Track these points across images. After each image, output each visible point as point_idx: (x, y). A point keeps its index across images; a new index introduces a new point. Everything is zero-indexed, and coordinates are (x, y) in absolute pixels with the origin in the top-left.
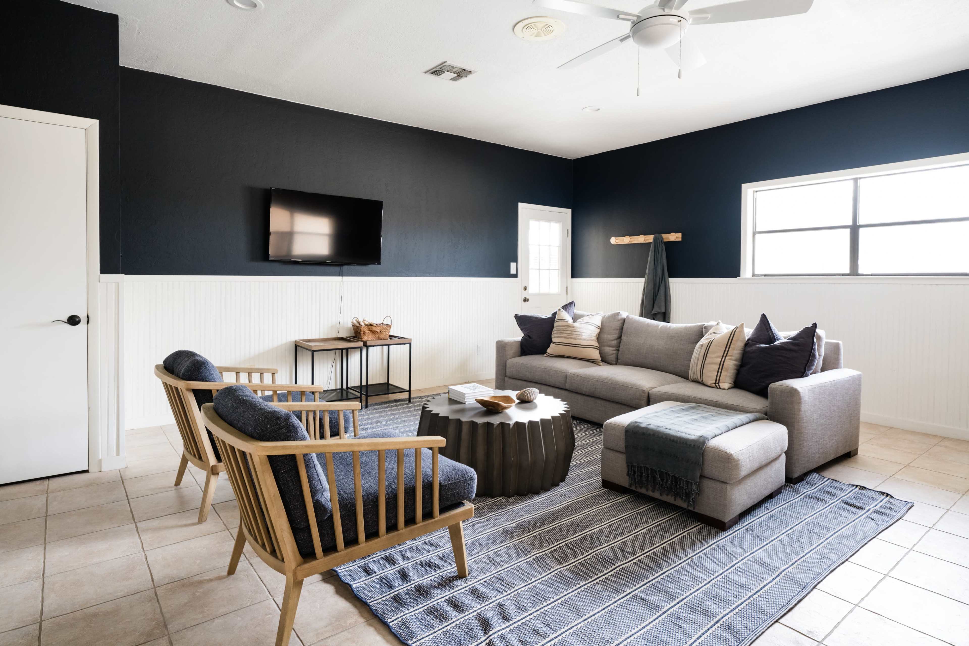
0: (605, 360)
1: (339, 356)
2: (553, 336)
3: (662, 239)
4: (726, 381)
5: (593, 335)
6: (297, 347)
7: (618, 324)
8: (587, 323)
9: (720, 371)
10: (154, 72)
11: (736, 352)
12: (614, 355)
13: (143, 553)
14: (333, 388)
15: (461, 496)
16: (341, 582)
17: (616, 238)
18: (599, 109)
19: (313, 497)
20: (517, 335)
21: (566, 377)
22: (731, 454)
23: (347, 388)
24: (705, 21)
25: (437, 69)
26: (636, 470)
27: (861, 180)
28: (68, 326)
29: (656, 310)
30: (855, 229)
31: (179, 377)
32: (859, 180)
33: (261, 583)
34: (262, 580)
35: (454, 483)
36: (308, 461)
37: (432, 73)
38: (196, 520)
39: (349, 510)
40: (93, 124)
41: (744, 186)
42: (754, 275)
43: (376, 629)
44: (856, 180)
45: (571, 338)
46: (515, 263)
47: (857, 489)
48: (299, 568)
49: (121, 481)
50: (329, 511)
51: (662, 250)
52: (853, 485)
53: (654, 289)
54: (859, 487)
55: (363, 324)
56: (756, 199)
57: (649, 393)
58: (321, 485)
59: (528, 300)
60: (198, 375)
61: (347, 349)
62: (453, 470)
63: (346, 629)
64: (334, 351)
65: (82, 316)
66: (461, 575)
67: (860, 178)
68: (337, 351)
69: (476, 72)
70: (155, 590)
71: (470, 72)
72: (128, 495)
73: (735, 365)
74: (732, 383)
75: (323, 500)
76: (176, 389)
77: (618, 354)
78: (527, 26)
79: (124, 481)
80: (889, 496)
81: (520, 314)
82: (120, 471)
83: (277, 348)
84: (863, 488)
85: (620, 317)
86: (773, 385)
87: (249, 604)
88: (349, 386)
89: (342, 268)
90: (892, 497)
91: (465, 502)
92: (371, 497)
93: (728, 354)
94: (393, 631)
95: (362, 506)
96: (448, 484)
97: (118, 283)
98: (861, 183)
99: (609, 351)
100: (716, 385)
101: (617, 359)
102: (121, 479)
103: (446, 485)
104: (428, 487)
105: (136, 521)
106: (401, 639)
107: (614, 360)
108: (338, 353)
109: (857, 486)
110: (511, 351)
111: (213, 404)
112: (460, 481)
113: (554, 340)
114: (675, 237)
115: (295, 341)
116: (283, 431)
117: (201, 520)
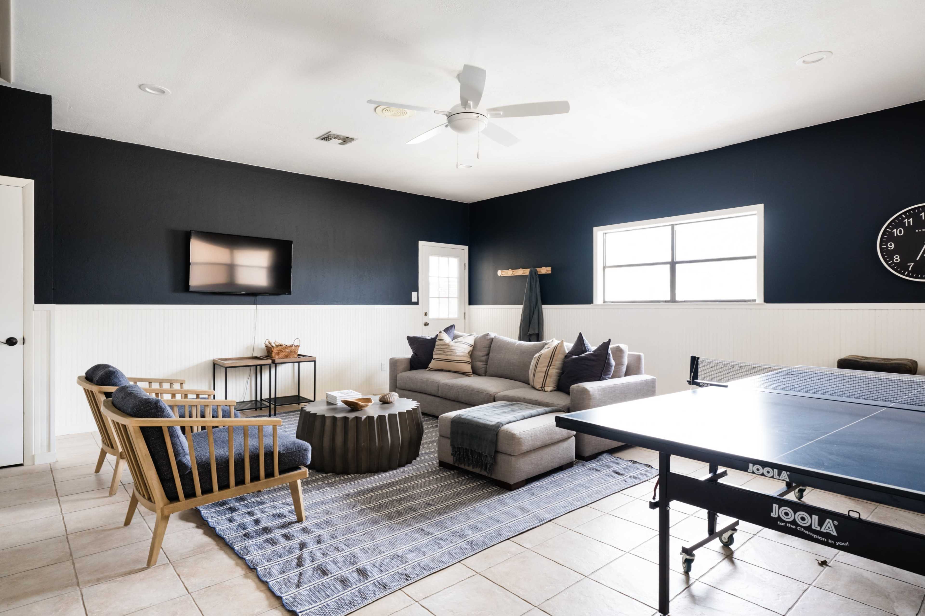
0: (475, 372)
1: (254, 372)
2: (434, 353)
3: (536, 272)
4: (550, 386)
5: (466, 352)
6: (215, 365)
7: (487, 343)
8: (461, 342)
9: (545, 377)
10: (87, 134)
11: (558, 362)
12: (484, 368)
13: (61, 515)
14: (249, 399)
15: (296, 462)
16: (209, 528)
17: (513, 270)
18: (471, 167)
19: (176, 458)
20: (408, 353)
21: (438, 387)
22: (515, 434)
23: (261, 400)
24: (498, 116)
25: (325, 136)
26: (457, 450)
27: (677, 226)
28: (6, 346)
29: (531, 331)
30: (673, 264)
31: (95, 384)
32: (675, 226)
33: (149, 530)
34: (150, 528)
35: (290, 452)
36: (172, 432)
37: (322, 139)
38: (108, 495)
39: (206, 469)
40: (30, 183)
41: (595, 229)
42: (604, 302)
43: (225, 552)
44: (673, 226)
45: (447, 355)
46: (417, 293)
47: (632, 463)
48: (165, 506)
49: (51, 471)
50: (189, 468)
51: (536, 280)
52: (630, 461)
53: (530, 314)
54: (633, 462)
55: (274, 345)
56: (605, 239)
57: (494, 396)
58: (184, 450)
59: (428, 324)
60: (109, 381)
61: (261, 366)
62: (292, 444)
63: (203, 552)
64: (249, 368)
65: (19, 338)
66: (300, 520)
67: (676, 224)
68: (252, 367)
69: (357, 139)
70: (67, 536)
71: (353, 139)
72: (55, 480)
73: (557, 373)
74: (555, 386)
75: (184, 460)
76: (92, 392)
77: (486, 367)
78: (386, 109)
79: (53, 471)
80: (650, 467)
81: (412, 335)
82: (50, 464)
83: (197, 365)
84: (635, 462)
85: (489, 337)
86: (573, 387)
87: (136, 542)
88: (263, 398)
89: (256, 297)
90: (652, 467)
91: (301, 467)
92: (223, 460)
93: (552, 364)
94: (236, 551)
95: (215, 466)
96: (286, 453)
97: (50, 311)
98: (677, 228)
99: (480, 365)
100: (542, 389)
101: (486, 372)
102: (50, 469)
103: (284, 454)
104: (269, 455)
105: (59, 496)
106: (240, 555)
107: (484, 372)
108: (253, 368)
109: (632, 461)
110: (401, 367)
111: (111, 399)
112: (296, 451)
113: (434, 357)
114: (546, 270)
115: (214, 360)
116: (153, 411)
117: (112, 493)
